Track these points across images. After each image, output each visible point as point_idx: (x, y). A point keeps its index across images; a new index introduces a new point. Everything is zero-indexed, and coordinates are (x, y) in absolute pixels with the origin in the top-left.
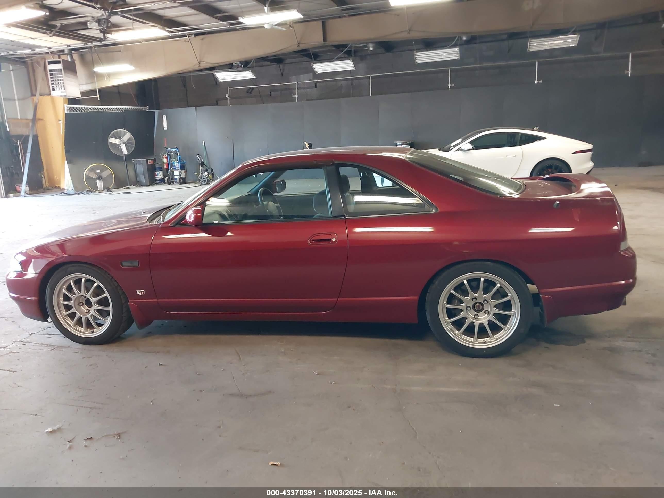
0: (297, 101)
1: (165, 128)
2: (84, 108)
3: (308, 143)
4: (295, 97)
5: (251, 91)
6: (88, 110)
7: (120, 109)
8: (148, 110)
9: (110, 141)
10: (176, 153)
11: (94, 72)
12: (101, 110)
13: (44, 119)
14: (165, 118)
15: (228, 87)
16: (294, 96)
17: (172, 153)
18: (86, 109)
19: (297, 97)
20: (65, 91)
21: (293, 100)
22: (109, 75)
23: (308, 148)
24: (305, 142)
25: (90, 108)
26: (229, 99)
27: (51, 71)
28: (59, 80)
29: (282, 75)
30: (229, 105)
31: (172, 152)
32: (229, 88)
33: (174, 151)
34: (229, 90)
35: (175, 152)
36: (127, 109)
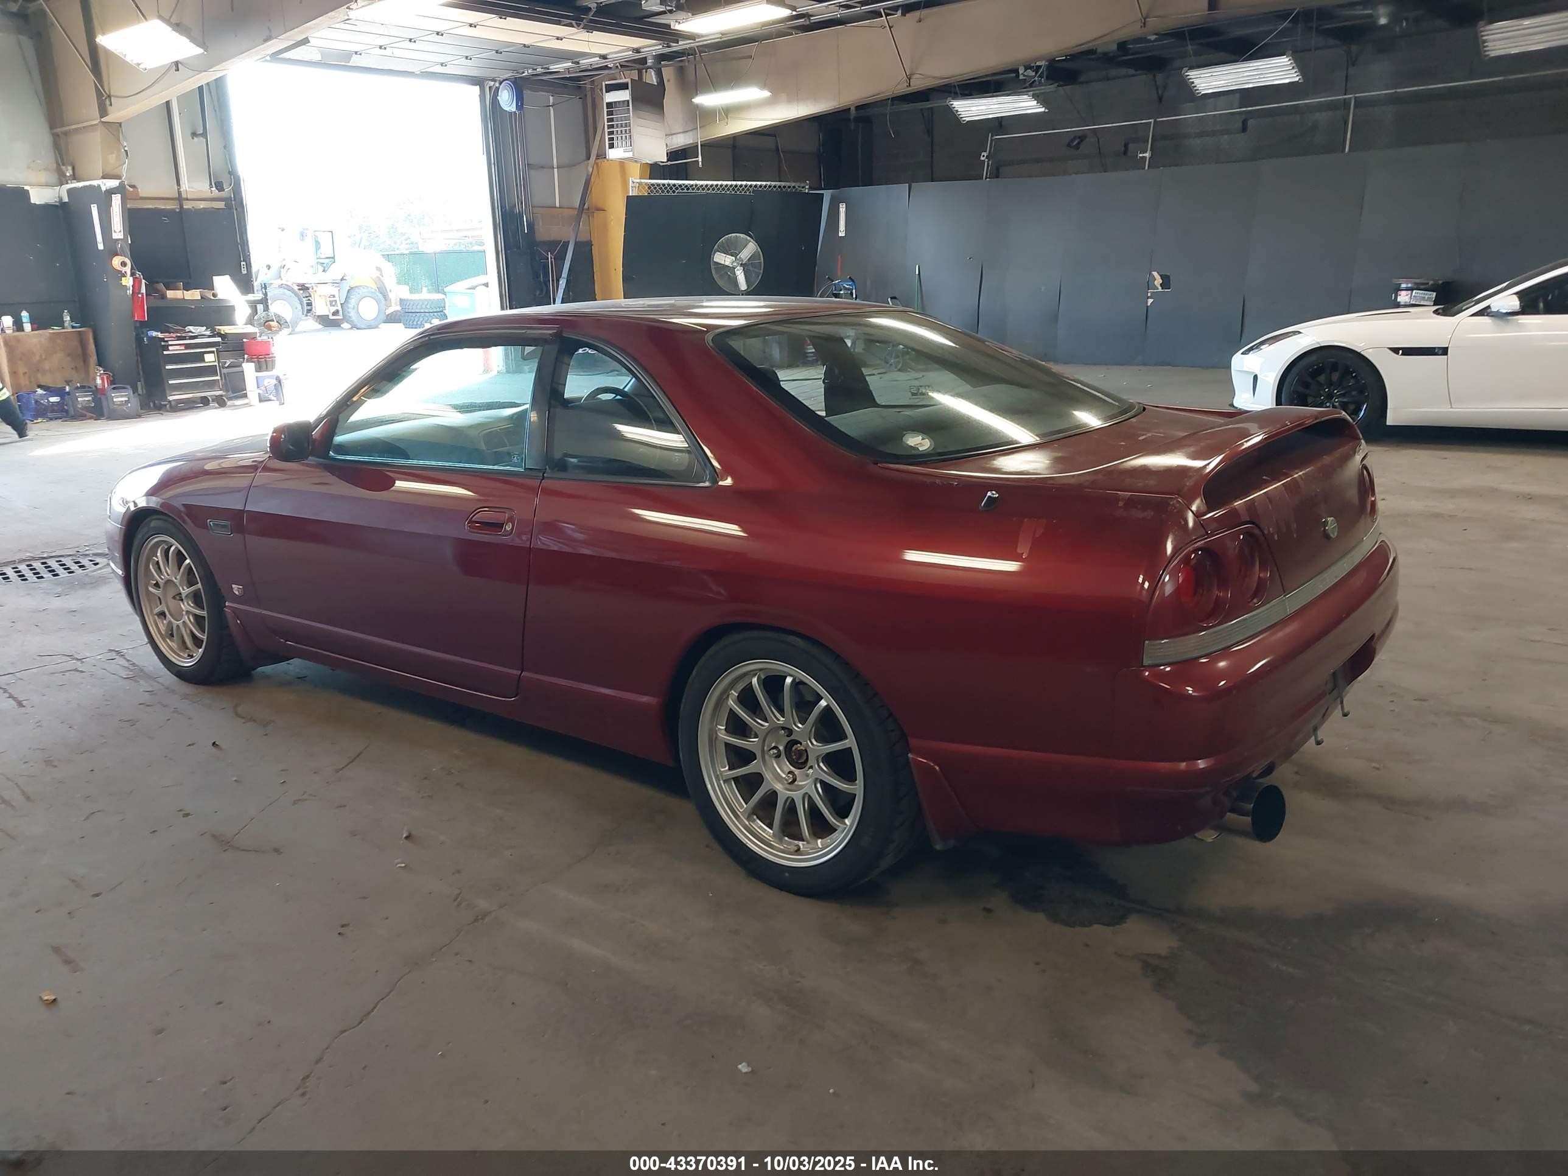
0: (1146, 168)
1: (842, 234)
2: (669, 185)
3: (1161, 276)
4: (1144, 157)
5: (1079, 143)
6: (677, 189)
7: (743, 187)
8: (807, 191)
9: (715, 260)
10: (849, 292)
11: (697, 107)
12: (703, 189)
13: (606, 209)
14: (842, 209)
15: (990, 135)
16: (1141, 155)
17: (842, 292)
18: (671, 188)
19: (1150, 158)
20: (631, 148)
21: (1140, 164)
22: (728, 112)
23: (1160, 288)
24: (1155, 274)
25: (680, 186)
26: (988, 164)
27: (609, 105)
28: (624, 125)
29: (1160, 99)
30: (986, 179)
31: (841, 290)
32: (992, 136)
33: (847, 287)
34: (991, 139)
35: (849, 289)
36: (761, 186)
